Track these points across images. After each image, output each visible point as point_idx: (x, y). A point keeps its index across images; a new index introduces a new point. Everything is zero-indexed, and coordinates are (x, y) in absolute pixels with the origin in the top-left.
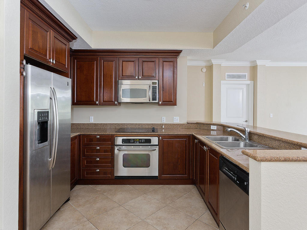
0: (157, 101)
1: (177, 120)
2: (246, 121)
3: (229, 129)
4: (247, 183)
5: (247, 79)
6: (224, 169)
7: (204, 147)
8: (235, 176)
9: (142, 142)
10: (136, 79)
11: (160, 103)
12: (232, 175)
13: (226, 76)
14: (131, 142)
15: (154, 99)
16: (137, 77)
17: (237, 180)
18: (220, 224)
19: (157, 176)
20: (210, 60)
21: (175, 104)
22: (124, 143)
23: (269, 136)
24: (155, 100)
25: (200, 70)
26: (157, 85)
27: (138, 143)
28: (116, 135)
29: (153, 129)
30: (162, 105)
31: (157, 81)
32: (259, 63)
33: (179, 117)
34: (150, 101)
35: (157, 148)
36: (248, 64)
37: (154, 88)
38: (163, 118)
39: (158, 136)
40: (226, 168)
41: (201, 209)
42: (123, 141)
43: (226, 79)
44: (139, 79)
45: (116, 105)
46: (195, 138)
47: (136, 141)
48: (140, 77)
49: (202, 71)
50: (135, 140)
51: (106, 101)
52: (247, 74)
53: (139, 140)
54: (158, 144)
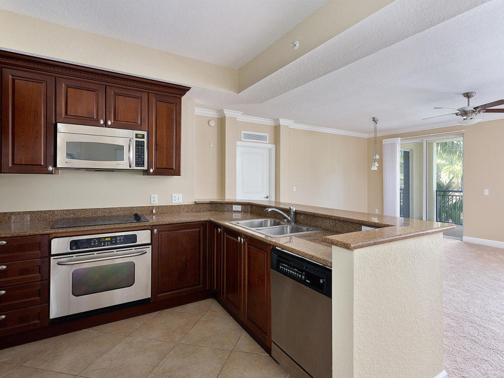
0: (145, 168)
1: (178, 199)
2: (267, 197)
3: (270, 210)
4: (323, 280)
5: (267, 142)
6: (281, 267)
7: (239, 238)
8: (302, 275)
9: (118, 241)
10: (101, 126)
11: (151, 171)
12: (297, 272)
13: (242, 134)
14: (93, 244)
15: (140, 162)
16: (102, 122)
17: (306, 278)
18: (274, 347)
19: (149, 298)
20: (222, 110)
21: (177, 173)
22: (74, 248)
23: (323, 215)
24: (143, 165)
25: (207, 123)
26: (145, 140)
27: (108, 245)
28: (54, 235)
29: (137, 217)
30: (155, 174)
31: (145, 133)
32: (282, 122)
33: (181, 195)
34: (130, 167)
35: (149, 250)
36: (270, 122)
37: (139, 146)
38: (152, 196)
39: (151, 228)
40: (284, 264)
41: (233, 332)
42: (74, 244)
43: (242, 139)
44: (106, 125)
45: (51, 173)
46: (217, 226)
47: (104, 242)
48: (109, 123)
49: (209, 124)
50: (103, 240)
51: (22, 165)
52: (267, 135)
53: (111, 239)
54: (149, 242)
